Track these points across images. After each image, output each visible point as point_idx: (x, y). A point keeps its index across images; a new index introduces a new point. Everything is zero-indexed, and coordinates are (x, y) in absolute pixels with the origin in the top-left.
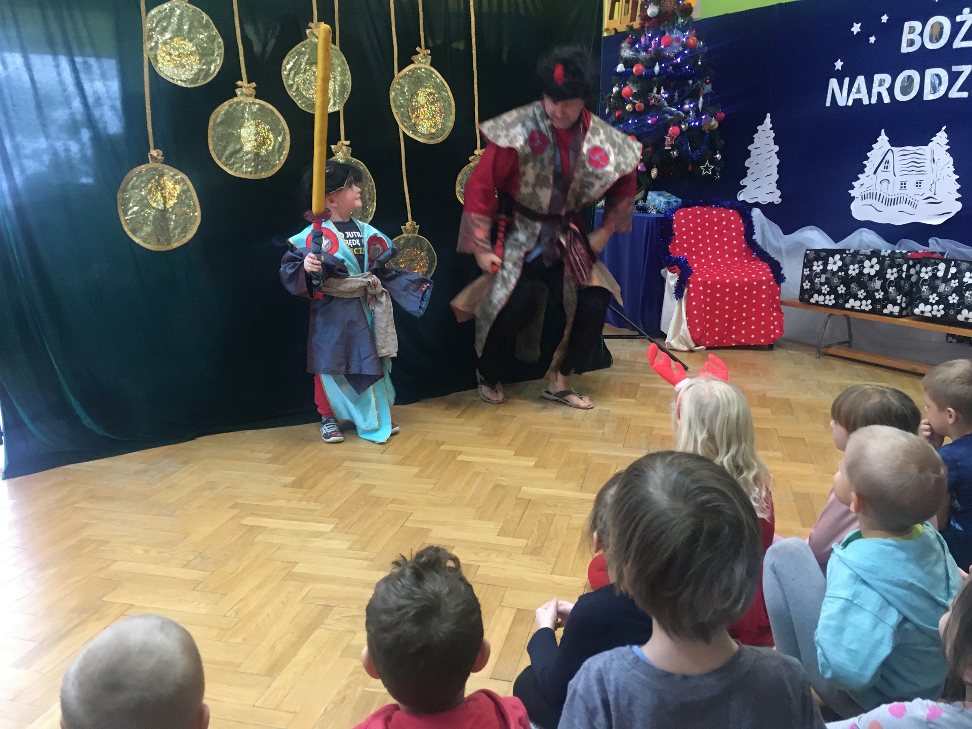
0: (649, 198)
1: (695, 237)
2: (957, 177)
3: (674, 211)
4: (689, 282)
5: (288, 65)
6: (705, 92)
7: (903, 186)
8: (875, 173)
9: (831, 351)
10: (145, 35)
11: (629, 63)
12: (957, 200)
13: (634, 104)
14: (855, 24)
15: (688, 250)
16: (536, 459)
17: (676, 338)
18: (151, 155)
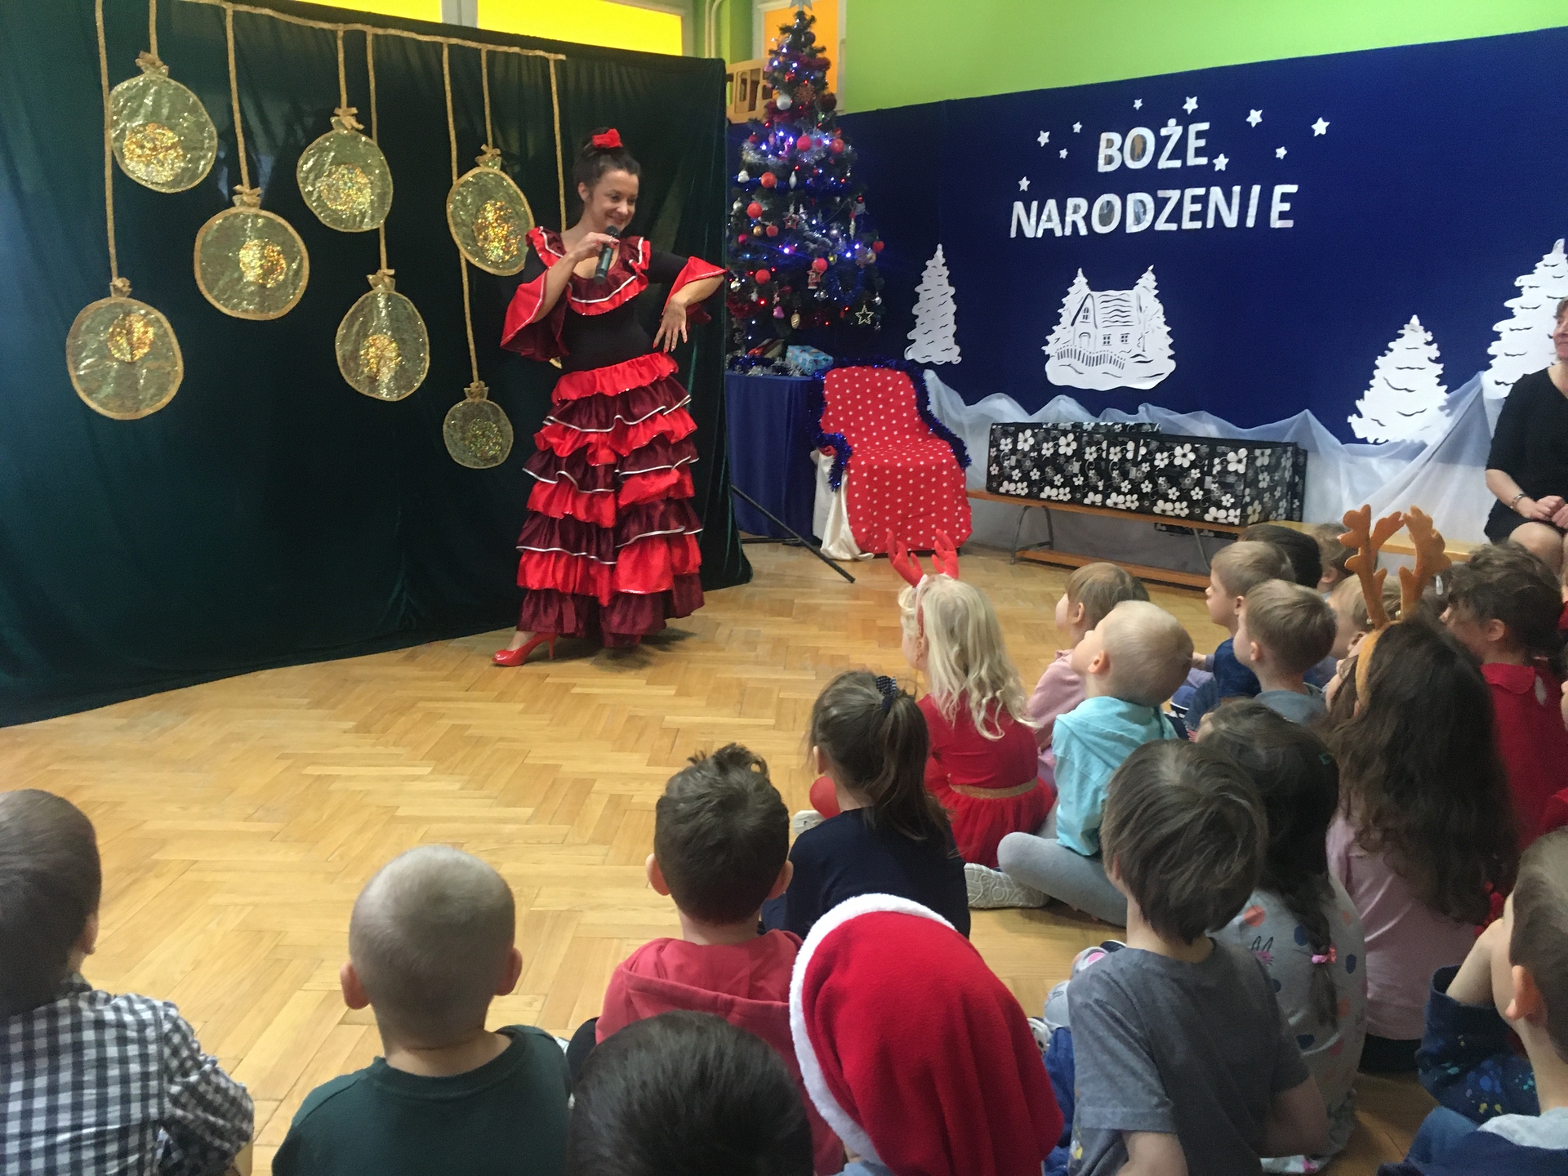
0: (789, 354)
1: (854, 407)
2: (1169, 329)
3: (825, 372)
4: (848, 467)
5: (306, 165)
6: (856, 214)
7: (1107, 340)
8: (1073, 324)
9: (1030, 554)
10: (107, 119)
11: (755, 171)
12: (1170, 357)
13: (764, 227)
14: (1042, 132)
15: (846, 425)
16: (676, 687)
17: (835, 544)
18: (114, 286)
